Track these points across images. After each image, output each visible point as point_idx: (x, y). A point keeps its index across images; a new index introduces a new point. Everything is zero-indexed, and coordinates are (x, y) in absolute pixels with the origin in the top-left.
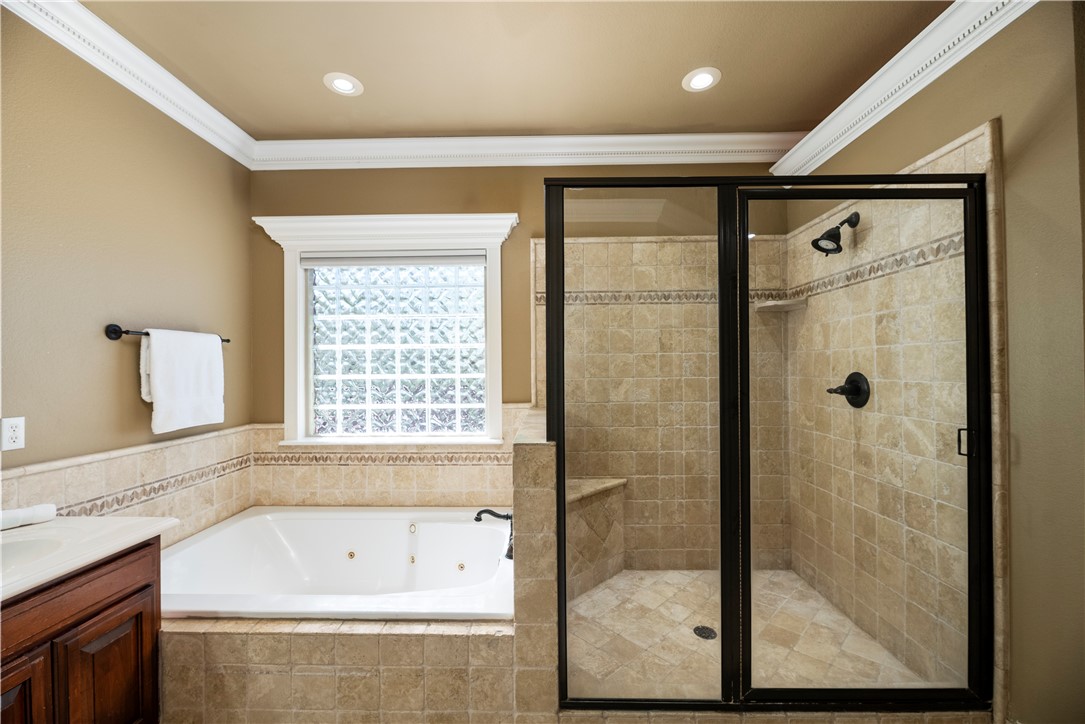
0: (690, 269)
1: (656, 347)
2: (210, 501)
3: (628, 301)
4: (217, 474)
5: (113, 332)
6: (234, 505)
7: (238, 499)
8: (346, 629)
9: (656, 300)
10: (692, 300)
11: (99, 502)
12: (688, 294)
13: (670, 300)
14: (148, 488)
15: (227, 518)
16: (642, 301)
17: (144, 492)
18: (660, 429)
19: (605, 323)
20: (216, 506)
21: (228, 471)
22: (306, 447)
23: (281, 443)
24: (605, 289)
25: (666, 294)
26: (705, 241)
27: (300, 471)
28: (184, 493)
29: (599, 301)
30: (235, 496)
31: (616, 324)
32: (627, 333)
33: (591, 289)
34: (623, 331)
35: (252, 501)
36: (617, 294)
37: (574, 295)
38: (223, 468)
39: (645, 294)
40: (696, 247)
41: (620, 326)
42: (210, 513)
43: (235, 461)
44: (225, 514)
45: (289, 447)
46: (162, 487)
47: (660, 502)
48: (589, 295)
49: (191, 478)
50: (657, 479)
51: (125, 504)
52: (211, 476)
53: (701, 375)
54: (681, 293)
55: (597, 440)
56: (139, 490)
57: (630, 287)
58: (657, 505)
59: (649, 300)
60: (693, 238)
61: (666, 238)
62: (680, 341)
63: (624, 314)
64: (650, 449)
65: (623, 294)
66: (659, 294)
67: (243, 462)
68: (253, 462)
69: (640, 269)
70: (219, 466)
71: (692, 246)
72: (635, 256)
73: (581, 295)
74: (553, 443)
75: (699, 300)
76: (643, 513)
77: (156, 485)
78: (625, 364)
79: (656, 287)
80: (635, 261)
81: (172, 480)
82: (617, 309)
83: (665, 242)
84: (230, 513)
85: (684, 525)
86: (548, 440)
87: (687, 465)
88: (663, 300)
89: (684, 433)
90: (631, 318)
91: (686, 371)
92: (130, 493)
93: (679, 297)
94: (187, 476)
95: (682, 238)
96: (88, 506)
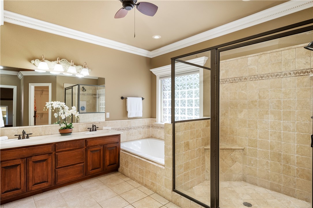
0: (273, 64)
1: (257, 97)
2: (140, 134)
3: (245, 80)
4: (142, 128)
5: (122, 98)
6: (146, 136)
7: (147, 135)
8: (141, 158)
9: (257, 79)
10: (274, 77)
11: (120, 129)
12: (272, 75)
13: (264, 78)
14: (128, 128)
15: (144, 138)
16: (251, 80)
17: (127, 129)
18: (259, 130)
19: (236, 89)
20: (142, 135)
21: (145, 128)
22: (160, 124)
23: (155, 123)
24: (237, 77)
25: (262, 76)
26: (282, 51)
27: (159, 130)
28: (135, 130)
29: (234, 81)
30: (146, 134)
31: (240, 89)
32: (245, 92)
33: (231, 77)
34: (243, 92)
35: (151, 136)
36: (241, 78)
37: (225, 80)
38: (143, 127)
39: (253, 77)
40: (277, 54)
41: (242, 90)
42: (140, 136)
43: (147, 126)
44: (144, 137)
45: (157, 124)
46: (130, 129)
47: (258, 159)
48: (230, 79)
49: (136, 128)
50: (257, 150)
51: (124, 130)
52: (141, 128)
53: (278, 109)
54: (269, 75)
55: (233, 132)
56: (126, 128)
57: (246, 75)
58: (256, 160)
59: (254, 79)
60: (274, 51)
61: (261, 53)
62: (268, 95)
63: (244, 85)
64: (254, 137)
65: (244, 78)
66: (259, 76)
67: (149, 127)
68: (151, 127)
69: (250, 67)
70: (143, 126)
71: (275, 54)
72: (248, 62)
73: (228, 80)
74: (172, 124)
75: (278, 77)
76: (251, 162)
77: (130, 128)
78: (244, 104)
79: (257, 73)
80: (248, 64)
81: (133, 128)
82: (241, 84)
83: (261, 54)
84: (145, 138)
85: (269, 171)
86: (172, 123)
87: (271, 146)
88: (260, 78)
89: (269, 133)
90: (247, 87)
91: (271, 107)
92: (125, 128)
93: (268, 76)
94: (136, 127)
95: (269, 52)
96: (118, 129)
